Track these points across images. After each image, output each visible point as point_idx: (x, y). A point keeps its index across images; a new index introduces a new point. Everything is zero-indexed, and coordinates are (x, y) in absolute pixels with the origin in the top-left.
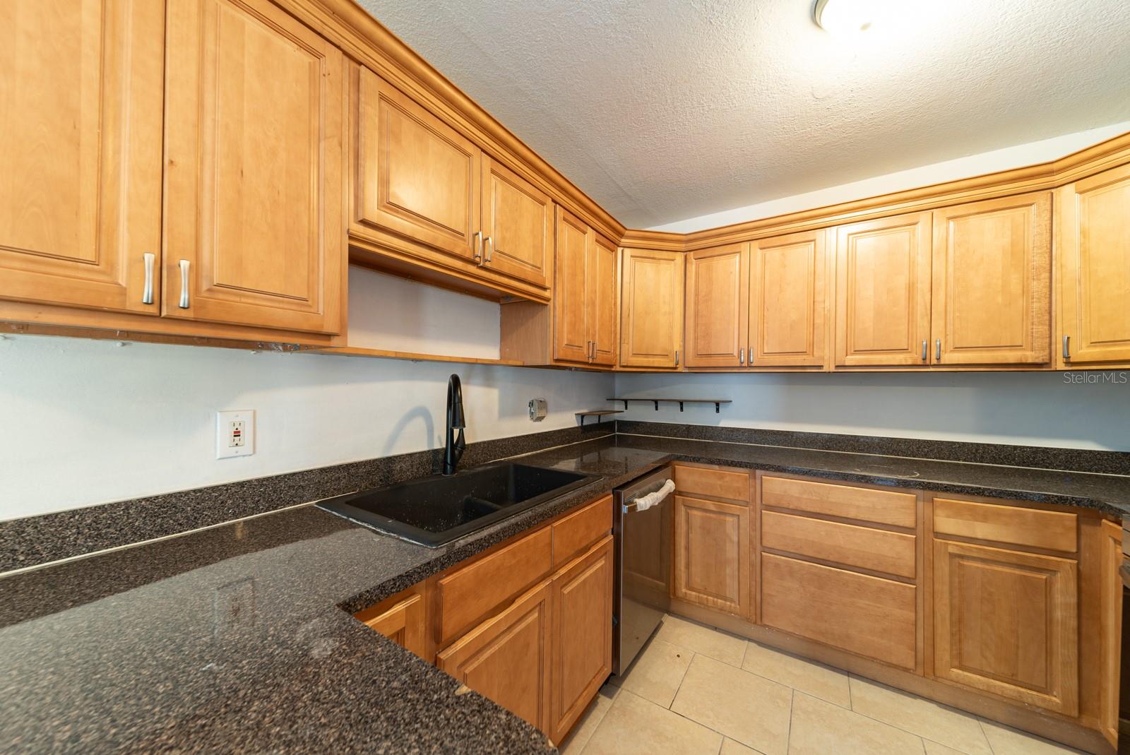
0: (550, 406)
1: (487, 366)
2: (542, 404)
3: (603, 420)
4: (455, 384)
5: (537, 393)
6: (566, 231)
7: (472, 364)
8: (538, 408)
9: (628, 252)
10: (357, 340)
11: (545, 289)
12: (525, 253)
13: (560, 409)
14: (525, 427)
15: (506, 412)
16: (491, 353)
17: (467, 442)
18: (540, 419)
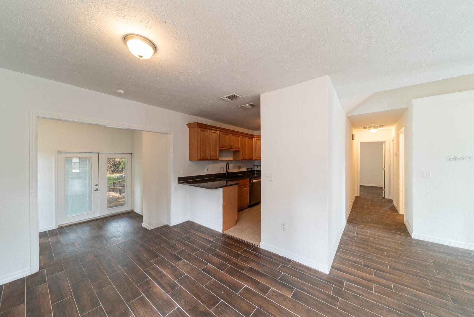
0: (241, 167)
1: (231, 161)
2: (240, 167)
3: (253, 170)
4: (228, 164)
5: (239, 165)
6: (243, 139)
7: (229, 161)
8: (239, 167)
9: (255, 139)
10: (220, 159)
11: (239, 149)
12: (237, 145)
13: (243, 167)
14: (237, 170)
15: (234, 168)
16: (231, 159)
17: (229, 172)
18: (239, 169)
